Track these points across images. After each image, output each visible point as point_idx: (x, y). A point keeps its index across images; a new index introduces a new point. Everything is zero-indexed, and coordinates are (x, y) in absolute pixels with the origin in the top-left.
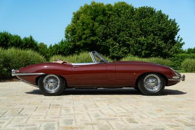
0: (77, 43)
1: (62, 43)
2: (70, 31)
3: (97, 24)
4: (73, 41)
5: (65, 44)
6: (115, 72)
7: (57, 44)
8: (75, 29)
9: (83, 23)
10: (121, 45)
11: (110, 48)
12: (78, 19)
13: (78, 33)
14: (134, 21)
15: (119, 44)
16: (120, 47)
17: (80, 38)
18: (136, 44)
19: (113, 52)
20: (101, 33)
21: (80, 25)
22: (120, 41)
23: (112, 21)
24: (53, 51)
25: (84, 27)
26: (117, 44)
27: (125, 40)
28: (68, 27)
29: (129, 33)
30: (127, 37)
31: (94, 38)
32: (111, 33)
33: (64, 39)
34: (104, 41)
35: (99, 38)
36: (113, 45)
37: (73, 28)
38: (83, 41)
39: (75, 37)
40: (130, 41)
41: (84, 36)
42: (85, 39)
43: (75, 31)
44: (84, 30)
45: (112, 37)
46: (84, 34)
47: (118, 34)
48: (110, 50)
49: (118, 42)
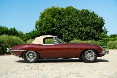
0: (43, 32)
1: (33, 31)
2: (38, 24)
3: (55, 20)
4: (40, 30)
5: (35, 32)
6: (68, 49)
7: (30, 32)
8: (41, 23)
9: (47, 19)
10: (70, 32)
11: (63, 34)
12: (43, 17)
13: (43, 25)
14: (77, 18)
15: (69, 32)
16: (69, 34)
17: (45, 29)
18: (79, 32)
19: (65, 37)
20: (58, 26)
21: (44, 21)
22: (69, 30)
23: (65, 18)
24: (28, 36)
25: (48, 22)
26: (68, 32)
27: (72, 30)
28: (37, 22)
29: (74, 25)
30: (74, 28)
31: (53, 29)
32: (64, 25)
33: (35, 29)
34: (59, 30)
35: (57, 28)
36: (65, 32)
37: (40, 22)
38: (46, 30)
39: (42, 28)
40: (75, 30)
41: (47, 27)
42: (48, 29)
43: (42, 24)
44: (47, 23)
45: (64, 27)
46: (47, 26)
47: (68, 26)
48: (63, 35)
49: (68, 31)
